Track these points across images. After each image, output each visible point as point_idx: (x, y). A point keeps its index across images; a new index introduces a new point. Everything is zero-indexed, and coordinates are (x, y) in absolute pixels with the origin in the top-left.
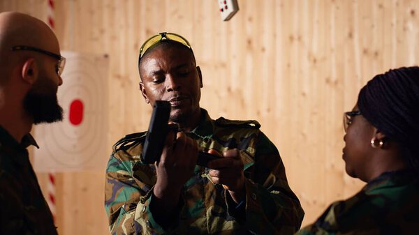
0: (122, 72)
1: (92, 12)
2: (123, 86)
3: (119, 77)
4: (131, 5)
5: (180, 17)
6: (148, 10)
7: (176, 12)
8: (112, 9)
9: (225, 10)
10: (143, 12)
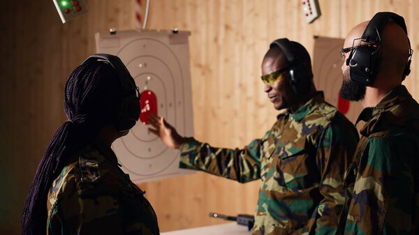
0: (203, 62)
1: (176, 9)
2: (203, 74)
3: (199, 66)
4: (211, 4)
5: (257, 15)
6: (227, 8)
7: (252, 10)
8: (195, 7)
9: (309, 15)
10: (222, 9)
